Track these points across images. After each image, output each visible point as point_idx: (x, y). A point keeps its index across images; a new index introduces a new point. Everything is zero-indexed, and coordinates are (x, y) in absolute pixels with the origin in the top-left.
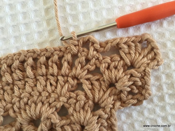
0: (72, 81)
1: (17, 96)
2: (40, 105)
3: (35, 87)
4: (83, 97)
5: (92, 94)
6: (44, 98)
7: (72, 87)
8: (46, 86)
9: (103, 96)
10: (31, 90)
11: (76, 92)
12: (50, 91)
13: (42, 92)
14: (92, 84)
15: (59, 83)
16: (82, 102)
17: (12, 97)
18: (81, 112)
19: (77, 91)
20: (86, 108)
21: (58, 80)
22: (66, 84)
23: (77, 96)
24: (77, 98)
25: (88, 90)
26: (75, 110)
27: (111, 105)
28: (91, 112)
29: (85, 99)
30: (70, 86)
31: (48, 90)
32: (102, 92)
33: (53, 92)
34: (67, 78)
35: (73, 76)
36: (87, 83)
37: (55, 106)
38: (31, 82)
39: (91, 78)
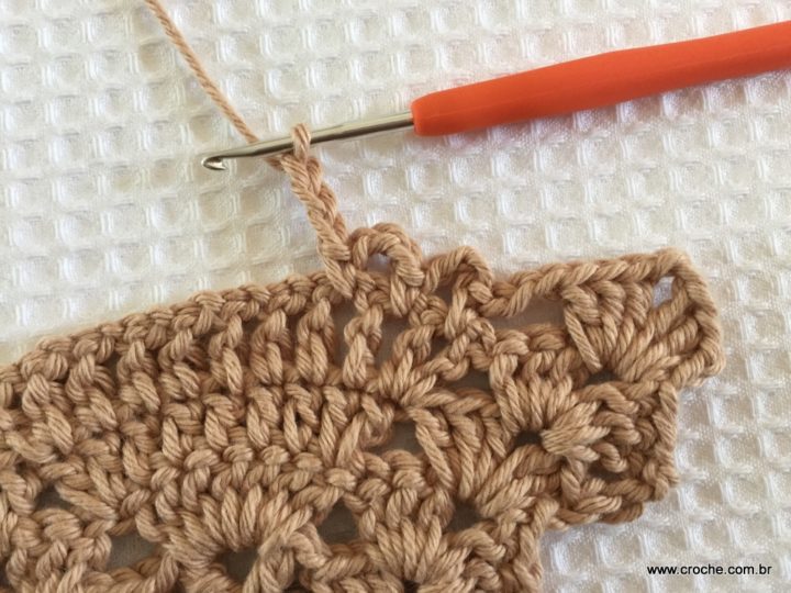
0: (377, 410)
1: (173, 459)
2: (255, 497)
3: (239, 428)
4: (417, 478)
5: (451, 468)
6: (273, 472)
7: (376, 433)
8: (281, 425)
9: (490, 476)
10: (222, 439)
11: (391, 454)
12: (296, 445)
13: (265, 448)
14: (451, 429)
15: (327, 417)
16: (411, 494)
17: (150, 465)
18: (405, 534)
19: (396, 453)
20: (425, 516)
21: (324, 402)
22: (355, 419)
23: (394, 470)
24: (392, 477)
25: (437, 449)
26: (382, 521)
27: (519, 512)
28: (444, 533)
29: (423, 484)
30: (368, 430)
31: (290, 443)
32: (488, 463)
33: (306, 449)
34: (360, 400)
35: (383, 392)
36: (434, 421)
37: (311, 503)
38: (224, 407)
39: (447, 407)
